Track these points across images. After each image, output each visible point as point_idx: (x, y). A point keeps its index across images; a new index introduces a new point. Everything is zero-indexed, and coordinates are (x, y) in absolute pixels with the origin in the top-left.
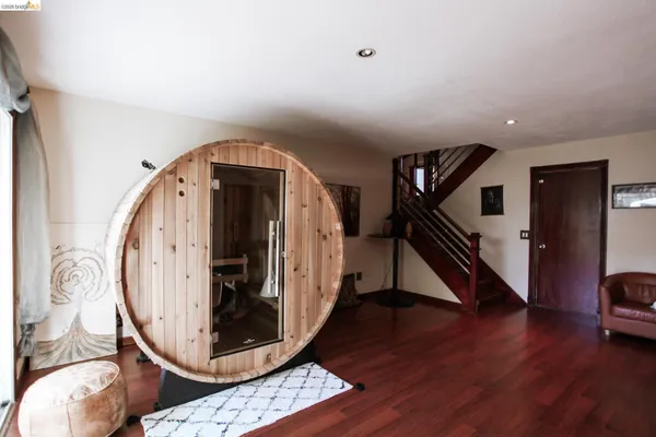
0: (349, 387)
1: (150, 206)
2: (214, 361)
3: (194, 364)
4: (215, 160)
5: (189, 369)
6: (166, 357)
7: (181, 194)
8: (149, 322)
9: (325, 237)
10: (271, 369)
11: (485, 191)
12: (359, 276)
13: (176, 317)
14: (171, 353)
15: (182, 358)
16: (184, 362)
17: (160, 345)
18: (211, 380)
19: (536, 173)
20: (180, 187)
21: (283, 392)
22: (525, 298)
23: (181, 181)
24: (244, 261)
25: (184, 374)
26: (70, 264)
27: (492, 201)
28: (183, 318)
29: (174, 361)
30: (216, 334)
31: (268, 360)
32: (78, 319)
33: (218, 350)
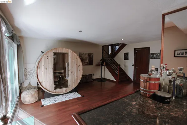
0: (81, 96)
1: (42, 61)
2: (55, 90)
3: (51, 90)
4: (54, 52)
5: (50, 91)
6: (45, 89)
7: (47, 59)
8: (42, 82)
9: (78, 66)
10: (66, 92)
11: (125, 54)
12: (93, 75)
13: (47, 82)
14: (46, 88)
15: (48, 89)
16: (49, 90)
17: (44, 86)
18: (54, 94)
19: (135, 50)
20: (47, 57)
21: (68, 96)
22: (133, 80)
23: (47, 56)
24: (63, 71)
25: (49, 92)
26: (28, 72)
27: (126, 56)
28: (48, 82)
29: (47, 90)
30: (55, 85)
31: (66, 90)
32: (30, 82)
33: (55, 88)
